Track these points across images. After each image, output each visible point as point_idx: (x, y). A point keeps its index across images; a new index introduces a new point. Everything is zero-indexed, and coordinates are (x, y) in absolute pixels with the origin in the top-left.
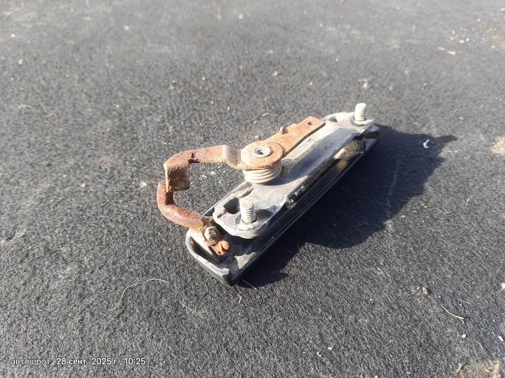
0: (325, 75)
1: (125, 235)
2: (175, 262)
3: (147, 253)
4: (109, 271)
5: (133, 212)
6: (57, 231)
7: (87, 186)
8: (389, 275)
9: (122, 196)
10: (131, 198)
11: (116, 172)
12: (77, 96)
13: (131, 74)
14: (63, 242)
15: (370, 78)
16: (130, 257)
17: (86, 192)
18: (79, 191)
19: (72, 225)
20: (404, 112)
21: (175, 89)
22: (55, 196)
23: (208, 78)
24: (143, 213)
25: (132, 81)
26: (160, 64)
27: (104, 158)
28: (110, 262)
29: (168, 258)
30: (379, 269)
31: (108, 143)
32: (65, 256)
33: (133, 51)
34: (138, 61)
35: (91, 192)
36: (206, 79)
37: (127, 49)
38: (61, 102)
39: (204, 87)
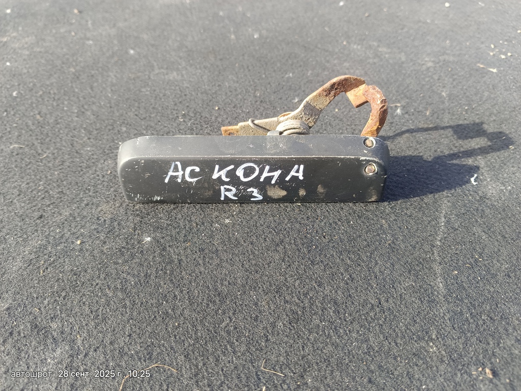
1: (125, 306)
2: (183, 341)
3: (149, 329)
4: (105, 354)
5: (134, 276)
6: (46, 302)
7: (82, 243)
8: (443, 353)
9: (122, 254)
10: (132, 256)
12: (76, 132)
13: (136, 104)
14: (52, 316)
16: (130, 335)
17: (81, 250)
18: (73, 249)
19: (63, 294)
22: (46, 257)
23: (221, 107)
24: (146, 276)
25: (136, 113)
26: (168, 93)
27: (104, 207)
28: (107, 341)
29: (175, 336)
30: (431, 344)
32: (55, 334)
33: (138, 77)
34: (143, 90)
35: (87, 250)
37: (132, 76)
38: (58, 140)
39: (217, 117)
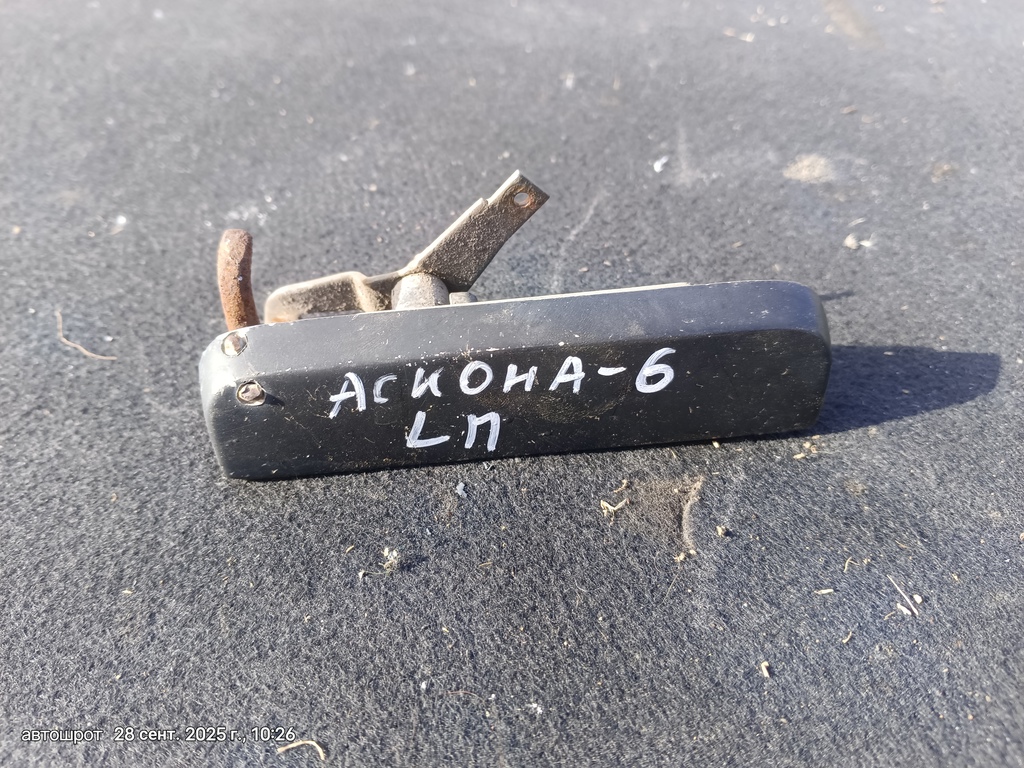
0: (502, 70)
11: (78, 212)
15: (583, 74)
20: (633, 120)
21: (220, 98)
31: (77, 173)
36: (282, 83)
